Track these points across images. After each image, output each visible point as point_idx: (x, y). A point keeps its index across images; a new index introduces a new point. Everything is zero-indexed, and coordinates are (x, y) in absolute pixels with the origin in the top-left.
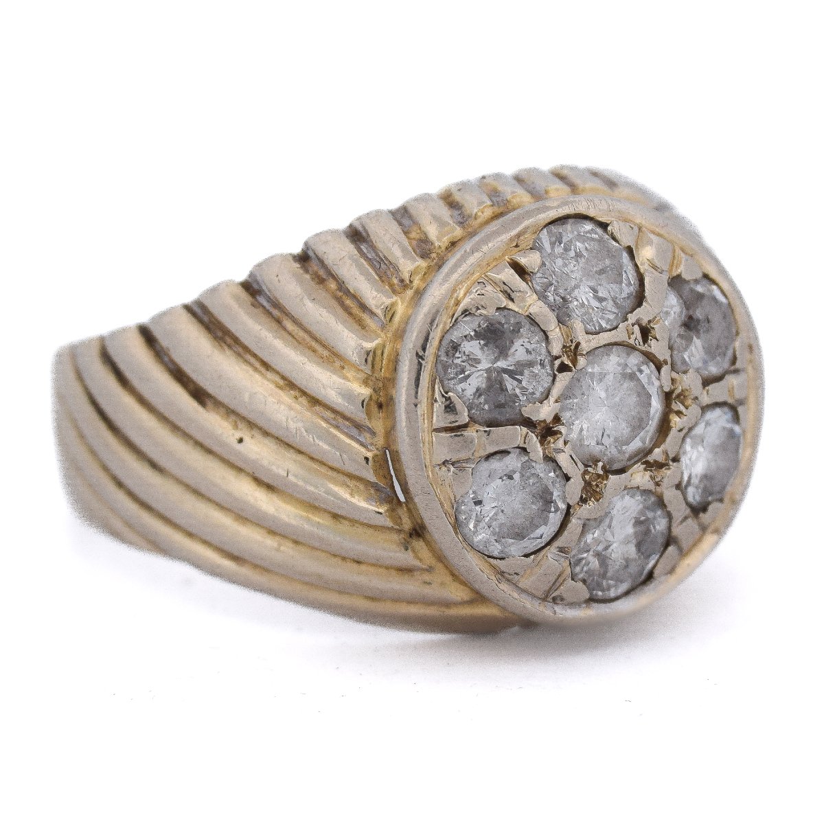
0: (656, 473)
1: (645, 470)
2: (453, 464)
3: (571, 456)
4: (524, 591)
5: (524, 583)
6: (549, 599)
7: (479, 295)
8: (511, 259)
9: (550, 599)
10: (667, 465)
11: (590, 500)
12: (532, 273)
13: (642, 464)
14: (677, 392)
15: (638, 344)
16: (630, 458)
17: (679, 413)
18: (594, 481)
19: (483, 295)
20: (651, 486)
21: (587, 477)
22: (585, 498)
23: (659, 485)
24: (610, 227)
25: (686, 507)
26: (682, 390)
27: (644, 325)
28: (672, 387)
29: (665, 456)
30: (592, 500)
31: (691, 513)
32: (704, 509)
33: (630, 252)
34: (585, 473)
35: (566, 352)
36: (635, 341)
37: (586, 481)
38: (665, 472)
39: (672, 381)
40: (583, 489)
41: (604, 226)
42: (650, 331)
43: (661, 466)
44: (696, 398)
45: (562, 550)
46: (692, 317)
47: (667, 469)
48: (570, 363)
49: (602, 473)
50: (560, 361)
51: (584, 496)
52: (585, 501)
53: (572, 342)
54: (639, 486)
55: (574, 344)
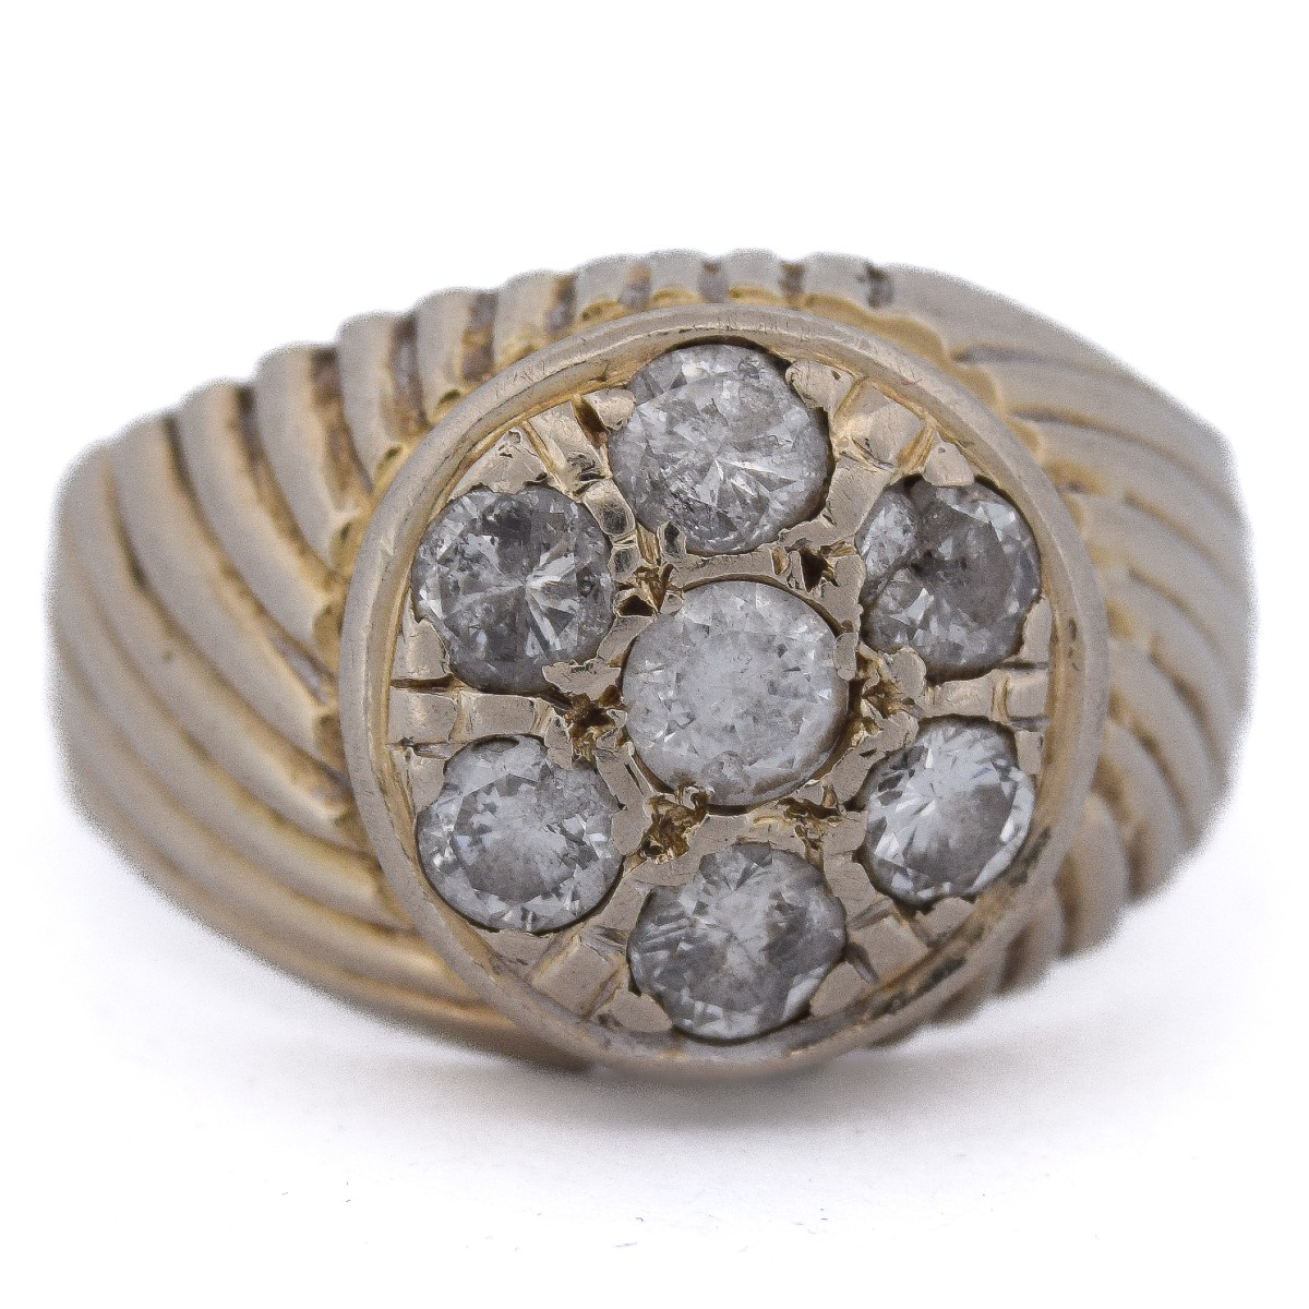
0: (810, 824)
1: (788, 814)
2: (416, 748)
3: (628, 767)
4: (542, 995)
5: (540, 980)
6: (592, 1019)
7: (503, 454)
8: (584, 402)
9: (594, 1018)
10: (835, 812)
11: (665, 852)
12: (611, 429)
13: (781, 803)
14: (873, 682)
15: (794, 585)
16: (761, 789)
17: (868, 723)
18: (676, 820)
19: (510, 456)
20: (799, 846)
21: (663, 810)
22: (656, 848)
23: (816, 847)
24: (789, 371)
25: (881, 896)
26: (881, 682)
27: (815, 553)
28: (862, 675)
29: (829, 796)
30: (670, 852)
31: (896, 911)
32: (927, 907)
33: (822, 420)
34: (657, 802)
35: (647, 580)
36: (788, 580)
37: (659, 816)
38: (830, 827)
39: (863, 663)
40: (651, 830)
41: (781, 365)
42: (825, 566)
43: (822, 813)
44: (910, 702)
45: (610, 934)
46: (928, 554)
47: (832, 821)
48: (649, 599)
49: (693, 807)
50: (628, 594)
51: (654, 843)
52: (654, 852)
53: (659, 563)
54: (768, 843)
55: (661, 569)
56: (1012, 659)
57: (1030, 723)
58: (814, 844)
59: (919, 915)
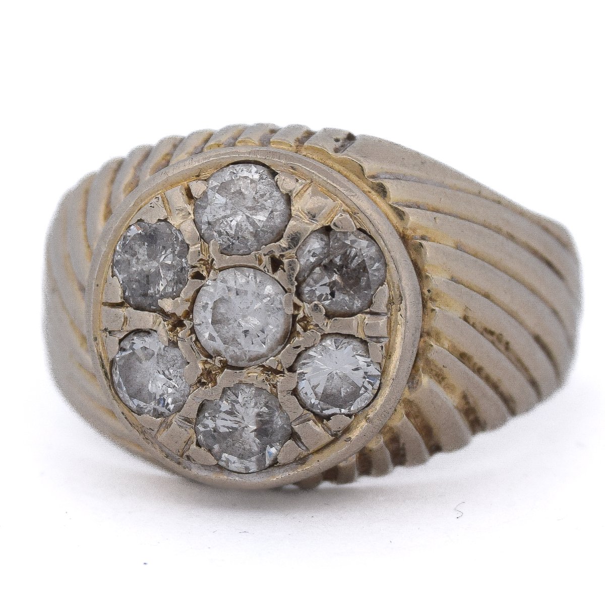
0: (271, 377)
1: (262, 372)
2: (110, 332)
3: (191, 346)
5: (160, 438)
7: (151, 207)
8: (187, 186)
9: (185, 457)
10: (282, 372)
11: (208, 385)
12: (196, 198)
13: (259, 367)
14: (301, 315)
15: (266, 271)
16: (251, 360)
17: (298, 334)
18: (213, 371)
19: (153, 207)
20: (267, 386)
21: (207, 366)
22: (204, 382)
23: (275, 387)
24: (277, 177)
25: (306, 412)
26: (304, 316)
27: (277, 257)
28: (296, 312)
29: (280, 365)
30: (210, 385)
31: (314, 418)
32: (328, 418)
33: (288, 199)
34: (205, 362)
35: (204, 265)
36: (264, 268)
37: (206, 369)
38: (279, 378)
39: (296, 307)
40: (202, 375)
41: (274, 174)
42: (282, 263)
43: (276, 372)
44: (317, 325)
45: (187, 420)
46: (331, 261)
47: (281, 376)
48: (205, 274)
49: (220, 366)
50: (196, 270)
51: (203, 380)
52: (203, 384)
53: (209, 258)
54: (253, 384)
55: (210, 260)
56: (368, 310)
57: (378, 339)
58: (275, 386)
59: (325, 421)
